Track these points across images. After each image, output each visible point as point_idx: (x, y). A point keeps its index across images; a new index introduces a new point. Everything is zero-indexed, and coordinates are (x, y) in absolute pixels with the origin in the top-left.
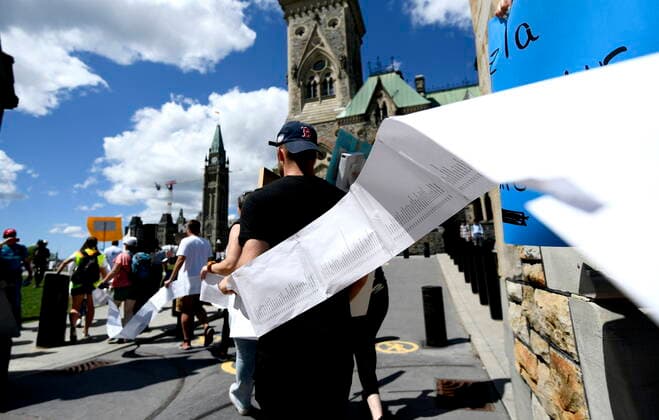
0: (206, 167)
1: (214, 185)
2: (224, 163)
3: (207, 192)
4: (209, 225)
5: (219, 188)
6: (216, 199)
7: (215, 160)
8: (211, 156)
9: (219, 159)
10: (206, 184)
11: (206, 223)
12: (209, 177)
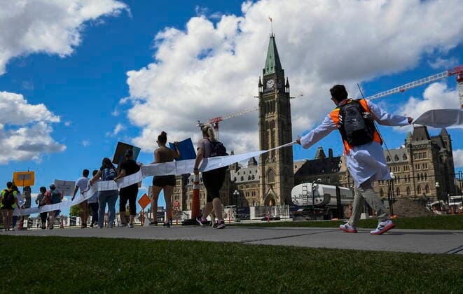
0: (261, 94)
1: (273, 116)
2: (284, 86)
3: (265, 127)
4: (270, 170)
5: (279, 120)
6: (276, 135)
7: (271, 84)
8: (266, 78)
9: (277, 81)
10: (262, 116)
11: (267, 168)
12: (265, 107)
